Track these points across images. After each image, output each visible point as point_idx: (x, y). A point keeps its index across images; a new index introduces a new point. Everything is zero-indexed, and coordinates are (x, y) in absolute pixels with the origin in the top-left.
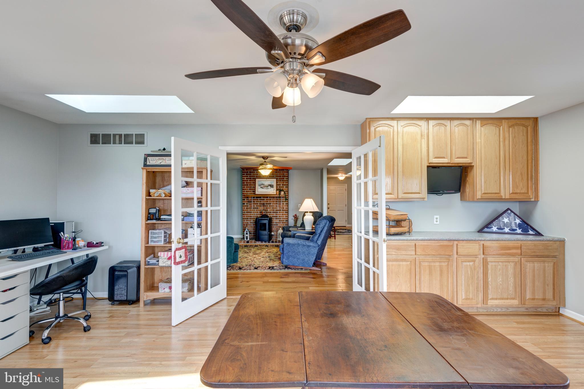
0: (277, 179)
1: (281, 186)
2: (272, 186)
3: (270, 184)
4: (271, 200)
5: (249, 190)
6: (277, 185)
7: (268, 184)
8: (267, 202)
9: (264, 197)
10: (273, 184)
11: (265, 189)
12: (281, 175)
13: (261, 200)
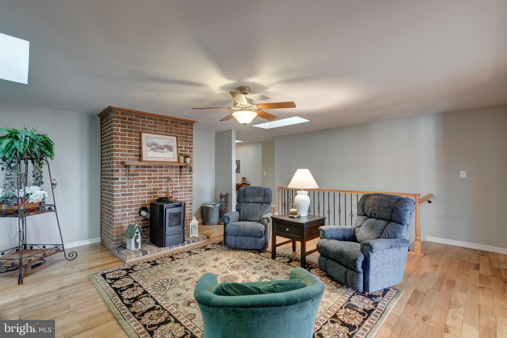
0: (177, 137)
1: (183, 149)
2: (170, 148)
3: (167, 144)
4: (167, 171)
5: (127, 153)
6: (178, 147)
7: (164, 144)
8: (162, 174)
9: (157, 167)
10: (172, 145)
11: (158, 152)
12: (184, 132)
13: (151, 171)
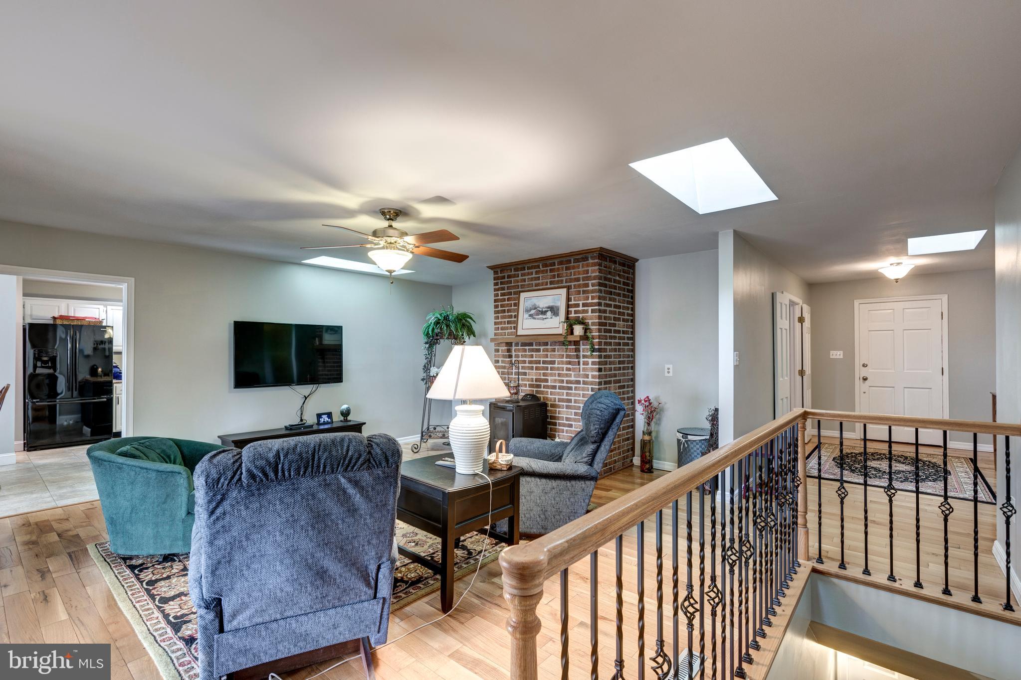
0: (569, 288)
1: (581, 308)
2: (554, 310)
3: (551, 304)
4: (554, 350)
5: (506, 325)
6: (568, 306)
7: (547, 305)
8: (547, 356)
9: (539, 344)
10: (558, 304)
11: (538, 319)
12: (581, 276)
13: (532, 350)
